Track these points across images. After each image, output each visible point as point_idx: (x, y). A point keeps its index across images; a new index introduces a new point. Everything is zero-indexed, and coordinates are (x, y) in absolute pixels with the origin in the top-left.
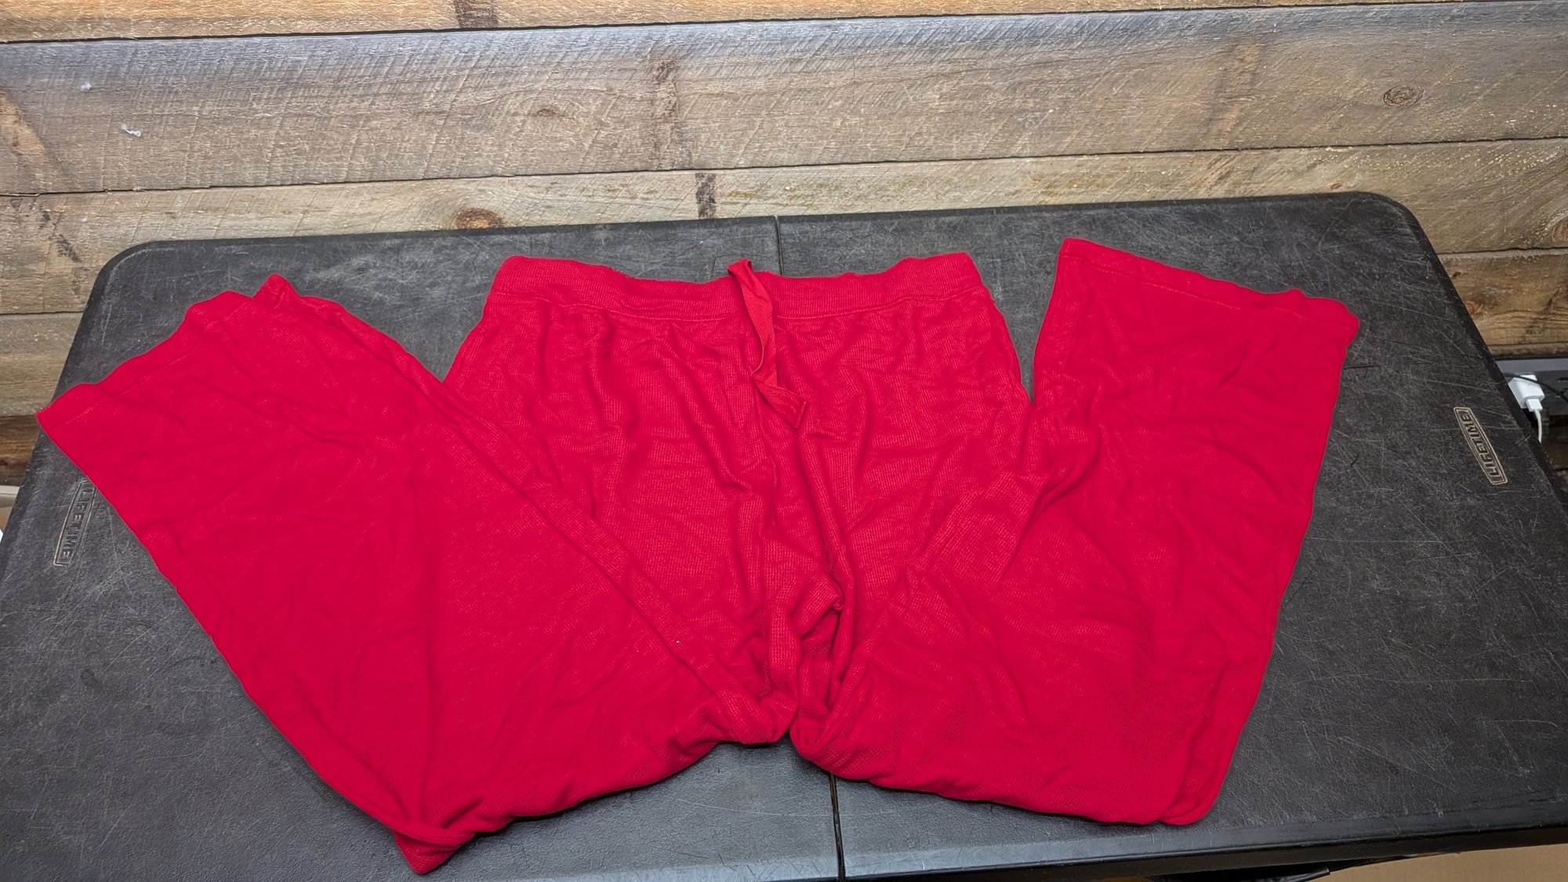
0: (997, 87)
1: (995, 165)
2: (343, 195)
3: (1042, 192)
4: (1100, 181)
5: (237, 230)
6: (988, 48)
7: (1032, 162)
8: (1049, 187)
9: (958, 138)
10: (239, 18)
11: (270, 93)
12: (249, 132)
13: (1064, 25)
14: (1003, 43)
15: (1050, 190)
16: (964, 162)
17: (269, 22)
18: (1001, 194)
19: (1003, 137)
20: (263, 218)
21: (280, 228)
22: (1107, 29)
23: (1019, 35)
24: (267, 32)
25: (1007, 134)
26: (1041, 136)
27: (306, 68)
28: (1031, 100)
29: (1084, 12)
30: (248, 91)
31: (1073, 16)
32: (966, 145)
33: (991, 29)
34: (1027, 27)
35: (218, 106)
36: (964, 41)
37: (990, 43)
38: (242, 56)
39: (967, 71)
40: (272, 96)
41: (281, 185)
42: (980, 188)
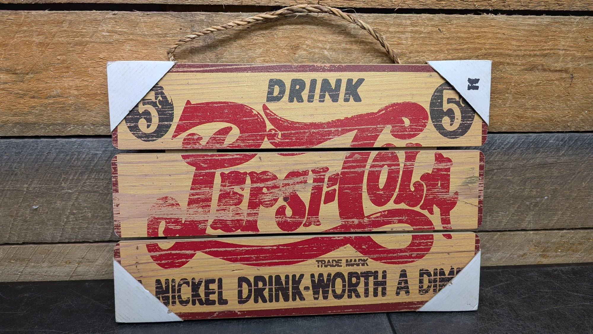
0: (515, 181)
1: (511, 235)
2: (106, 250)
3: (540, 255)
4: (574, 247)
5: (33, 275)
6: (510, 154)
7: (534, 233)
8: (544, 251)
9: (490, 215)
10: (65, 124)
11: (74, 176)
12: (55, 203)
13: (554, 140)
14: (519, 151)
15: (544, 253)
16: (493, 233)
17: (83, 127)
18: (515, 256)
19: (518, 215)
20: (51, 267)
21: (61, 274)
22: (579, 143)
23: (528, 146)
24: (81, 134)
25: (519, 213)
26: (540, 215)
27: (100, 159)
28: (534, 190)
29: (566, 132)
30: (61, 174)
31: (560, 134)
32: (495, 220)
33: (512, 141)
34: (533, 141)
35: (40, 184)
36: (496, 149)
37: (512, 151)
38: (62, 150)
39: (497, 169)
40: (75, 178)
41: (69, 243)
42: (502, 251)
